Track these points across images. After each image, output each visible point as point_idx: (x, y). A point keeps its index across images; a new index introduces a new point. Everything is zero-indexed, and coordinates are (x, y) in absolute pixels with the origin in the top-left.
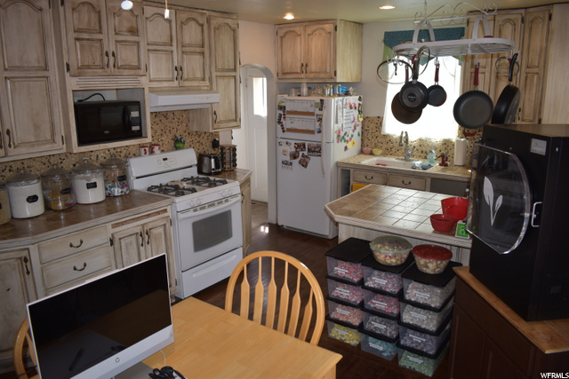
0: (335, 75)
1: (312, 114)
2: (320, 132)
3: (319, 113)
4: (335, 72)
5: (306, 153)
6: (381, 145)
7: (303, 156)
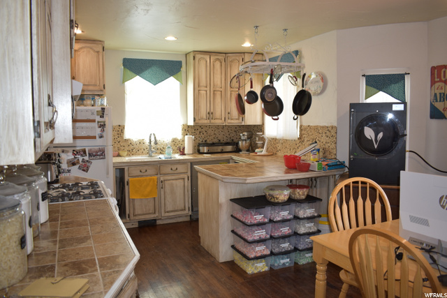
0: (104, 88)
1: (94, 121)
2: (101, 137)
3: (102, 120)
4: (104, 85)
5: (86, 158)
6: (122, 148)
7: (83, 161)
